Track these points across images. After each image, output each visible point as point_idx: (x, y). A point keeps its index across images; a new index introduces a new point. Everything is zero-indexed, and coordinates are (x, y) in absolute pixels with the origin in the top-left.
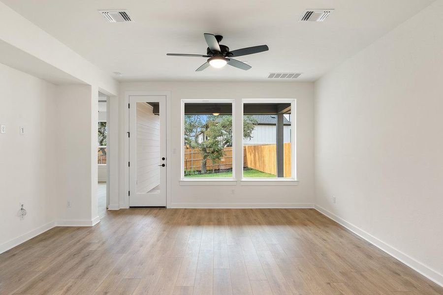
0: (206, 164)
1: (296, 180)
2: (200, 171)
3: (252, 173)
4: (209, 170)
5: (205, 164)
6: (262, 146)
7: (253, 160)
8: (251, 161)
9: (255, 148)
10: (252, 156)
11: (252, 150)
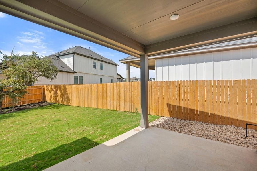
7: (52, 96)
8: (51, 97)
9: (57, 87)
10: (52, 93)
11: (52, 89)
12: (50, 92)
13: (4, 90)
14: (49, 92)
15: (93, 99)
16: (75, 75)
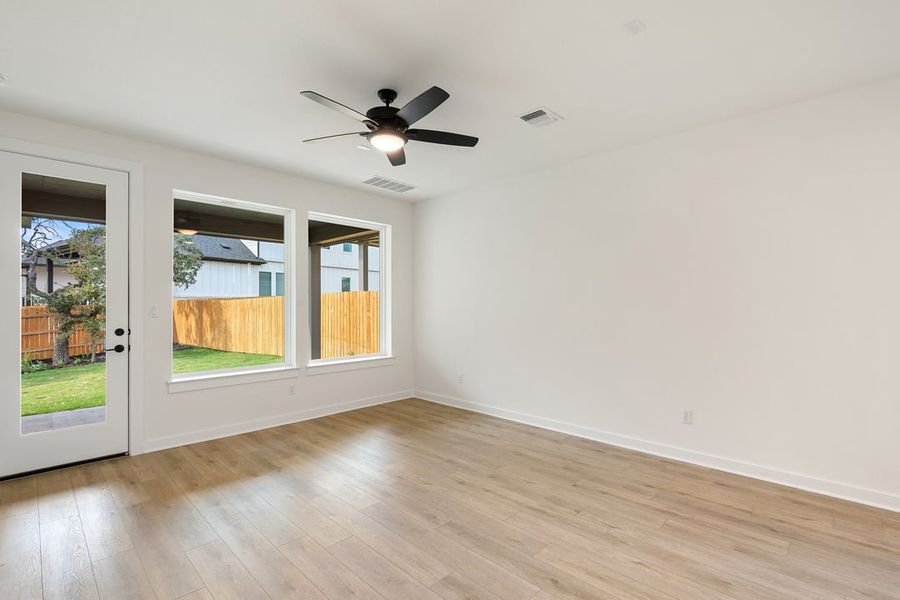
0: (67, 342)
1: (390, 356)
2: (49, 361)
3: (198, 354)
4: (80, 356)
5: (65, 345)
6: (222, 301)
7: (193, 328)
8: (189, 331)
9: (202, 304)
10: (192, 320)
11: (191, 308)
12: (187, 316)
13: (72, 312)
14: (184, 318)
15: (273, 333)
16: (264, 268)
